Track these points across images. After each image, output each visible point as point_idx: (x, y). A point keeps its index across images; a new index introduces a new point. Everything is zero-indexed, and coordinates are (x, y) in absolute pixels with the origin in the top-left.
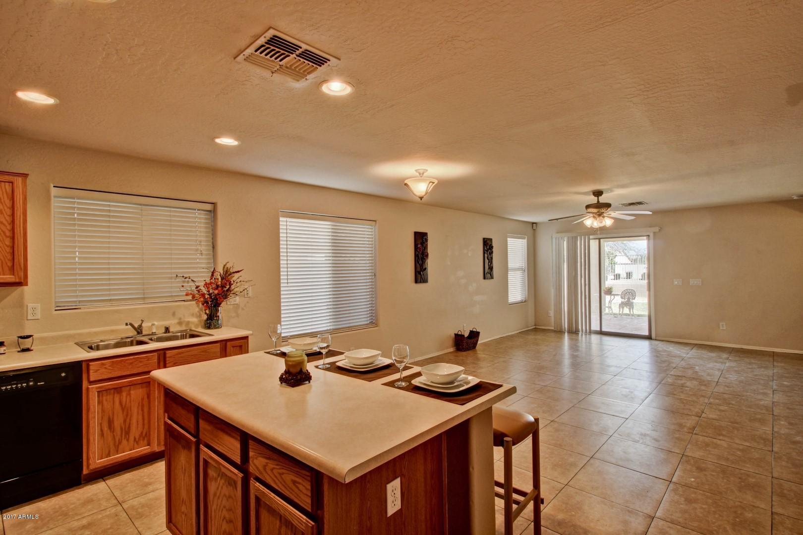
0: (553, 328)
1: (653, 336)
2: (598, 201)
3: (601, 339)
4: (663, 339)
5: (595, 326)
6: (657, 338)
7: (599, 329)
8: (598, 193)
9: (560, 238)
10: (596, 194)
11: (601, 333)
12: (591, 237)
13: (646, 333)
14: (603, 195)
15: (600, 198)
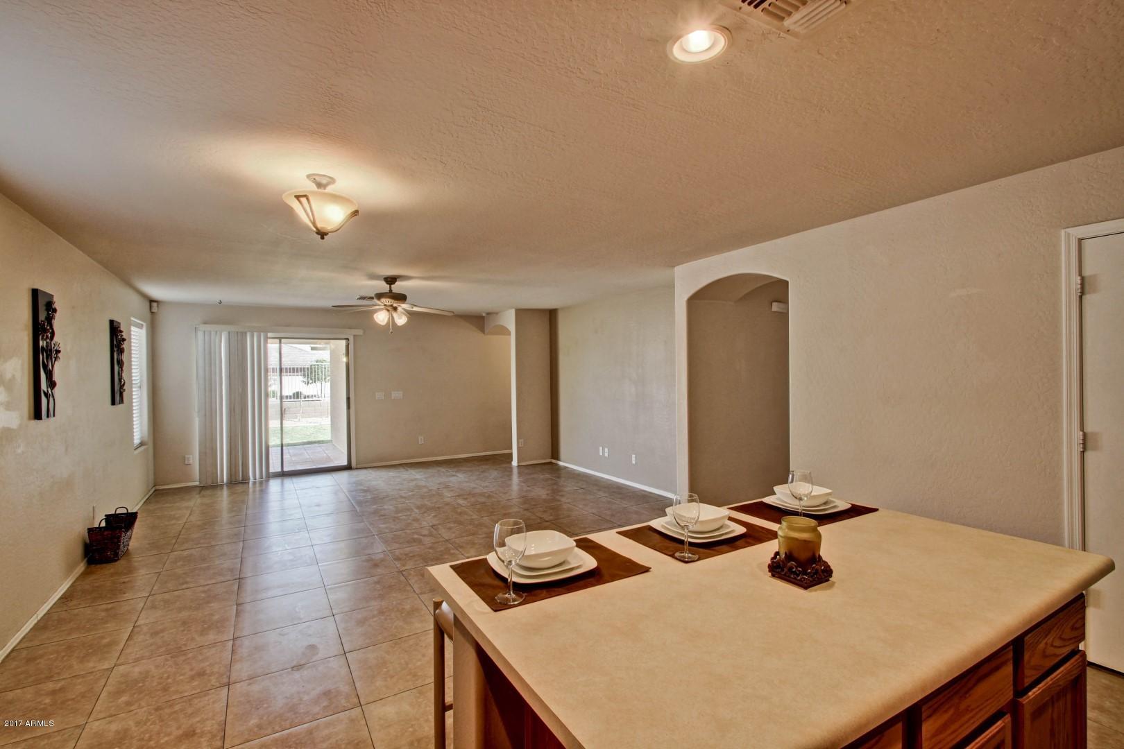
0: (197, 483)
1: (354, 464)
2: (391, 290)
3: (282, 484)
4: (366, 465)
5: (275, 467)
6: (359, 466)
7: (279, 470)
8: (391, 280)
9: (213, 333)
10: (389, 280)
11: (283, 475)
12: (270, 335)
13: (344, 462)
14: (396, 283)
15: (392, 286)
